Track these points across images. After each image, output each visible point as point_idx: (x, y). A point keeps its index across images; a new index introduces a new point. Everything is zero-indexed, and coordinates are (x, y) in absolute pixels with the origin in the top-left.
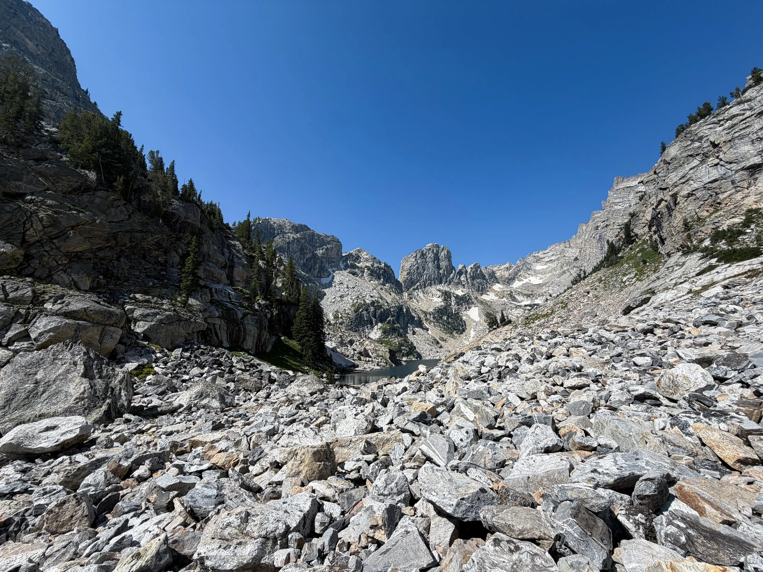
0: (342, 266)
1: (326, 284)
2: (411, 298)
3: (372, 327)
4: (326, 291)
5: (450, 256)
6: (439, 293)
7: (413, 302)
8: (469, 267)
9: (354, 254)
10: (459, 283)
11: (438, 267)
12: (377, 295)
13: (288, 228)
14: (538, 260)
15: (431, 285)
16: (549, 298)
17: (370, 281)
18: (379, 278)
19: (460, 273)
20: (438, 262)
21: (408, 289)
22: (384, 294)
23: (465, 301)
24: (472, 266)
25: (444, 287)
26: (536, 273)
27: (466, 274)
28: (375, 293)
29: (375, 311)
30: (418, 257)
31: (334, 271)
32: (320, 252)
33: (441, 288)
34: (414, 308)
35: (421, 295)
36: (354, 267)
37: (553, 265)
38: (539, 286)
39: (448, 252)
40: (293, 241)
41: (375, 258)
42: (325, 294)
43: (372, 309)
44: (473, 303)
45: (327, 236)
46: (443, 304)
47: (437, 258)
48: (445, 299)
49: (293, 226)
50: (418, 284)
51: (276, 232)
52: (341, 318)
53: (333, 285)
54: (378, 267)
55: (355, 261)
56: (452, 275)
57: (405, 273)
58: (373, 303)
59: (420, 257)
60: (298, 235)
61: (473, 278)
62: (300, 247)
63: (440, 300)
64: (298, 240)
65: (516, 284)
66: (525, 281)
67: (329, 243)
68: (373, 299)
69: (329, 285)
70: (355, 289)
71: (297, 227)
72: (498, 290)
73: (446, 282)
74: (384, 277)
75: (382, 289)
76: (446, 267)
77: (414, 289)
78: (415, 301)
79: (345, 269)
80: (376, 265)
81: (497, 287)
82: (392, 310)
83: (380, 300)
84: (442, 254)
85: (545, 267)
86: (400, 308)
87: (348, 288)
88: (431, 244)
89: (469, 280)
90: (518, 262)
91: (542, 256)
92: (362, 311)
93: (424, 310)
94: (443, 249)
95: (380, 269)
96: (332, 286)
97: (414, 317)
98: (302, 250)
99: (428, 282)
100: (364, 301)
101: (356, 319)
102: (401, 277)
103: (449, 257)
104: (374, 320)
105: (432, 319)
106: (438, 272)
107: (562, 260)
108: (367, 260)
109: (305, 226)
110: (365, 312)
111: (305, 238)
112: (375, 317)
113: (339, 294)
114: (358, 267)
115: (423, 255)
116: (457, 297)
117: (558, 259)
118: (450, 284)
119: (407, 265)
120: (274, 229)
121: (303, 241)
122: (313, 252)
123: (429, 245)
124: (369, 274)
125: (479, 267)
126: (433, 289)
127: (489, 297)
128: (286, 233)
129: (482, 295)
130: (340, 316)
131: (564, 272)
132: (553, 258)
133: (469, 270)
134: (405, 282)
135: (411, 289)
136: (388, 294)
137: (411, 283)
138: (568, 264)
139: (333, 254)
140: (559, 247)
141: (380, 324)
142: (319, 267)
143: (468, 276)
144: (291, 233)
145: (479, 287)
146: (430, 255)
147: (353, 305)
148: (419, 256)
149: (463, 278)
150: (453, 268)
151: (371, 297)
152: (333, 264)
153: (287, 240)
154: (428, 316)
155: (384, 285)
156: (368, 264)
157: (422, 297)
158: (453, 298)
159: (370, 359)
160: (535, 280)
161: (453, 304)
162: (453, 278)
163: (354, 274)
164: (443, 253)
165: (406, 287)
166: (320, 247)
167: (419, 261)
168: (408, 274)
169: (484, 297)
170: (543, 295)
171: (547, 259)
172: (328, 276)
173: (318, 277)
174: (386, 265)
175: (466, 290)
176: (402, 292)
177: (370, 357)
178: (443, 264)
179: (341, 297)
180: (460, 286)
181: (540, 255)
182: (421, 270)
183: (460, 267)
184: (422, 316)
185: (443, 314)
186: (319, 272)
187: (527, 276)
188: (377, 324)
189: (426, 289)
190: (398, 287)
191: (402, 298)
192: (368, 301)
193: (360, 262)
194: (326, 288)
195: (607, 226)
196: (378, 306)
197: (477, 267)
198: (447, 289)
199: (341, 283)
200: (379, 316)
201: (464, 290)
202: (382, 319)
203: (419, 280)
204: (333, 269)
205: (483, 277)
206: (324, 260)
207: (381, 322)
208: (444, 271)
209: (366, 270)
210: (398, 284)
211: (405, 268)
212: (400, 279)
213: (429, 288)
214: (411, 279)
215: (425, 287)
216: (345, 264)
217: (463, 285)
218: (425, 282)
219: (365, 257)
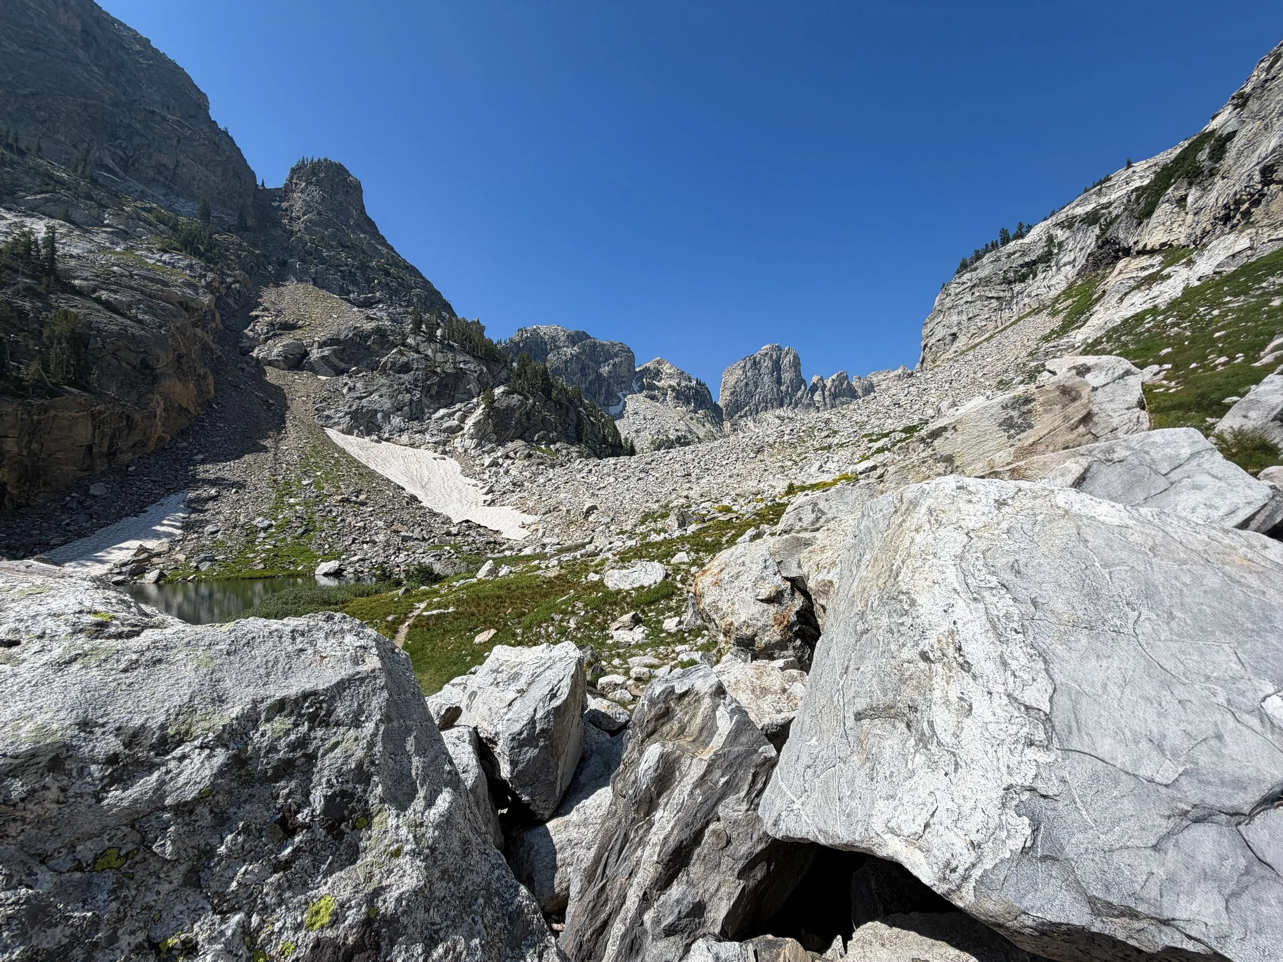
0: (636, 388)
1: (615, 415)
9: (652, 368)
10: (811, 405)
11: (779, 382)
12: (684, 428)
15: (768, 408)
17: (675, 407)
19: (813, 389)
20: (779, 374)
21: (732, 417)
22: (694, 426)
27: (823, 391)
28: (682, 426)
30: (747, 368)
31: (625, 396)
32: (605, 370)
33: (782, 414)
35: (751, 424)
36: (652, 387)
41: (683, 373)
45: (615, 346)
47: (776, 367)
50: (747, 408)
53: (626, 415)
54: (687, 386)
55: (653, 378)
56: (800, 393)
57: (728, 393)
59: (751, 368)
60: (576, 348)
61: (835, 396)
62: (580, 366)
64: (577, 355)
67: (617, 355)
68: (679, 434)
69: (621, 416)
70: (655, 421)
71: (573, 336)
73: (791, 403)
74: (696, 400)
76: (792, 381)
77: (741, 417)
79: (640, 392)
80: (683, 384)
83: (688, 435)
84: (786, 361)
87: (645, 419)
89: (828, 400)
94: (788, 353)
95: (689, 388)
96: (623, 417)
98: (583, 370)
99: (763, 404)
100: (667, 436)
102: (722, 399)
103: (796, 364)
106: (778, 389)
108: (671, 376)
109: (583, 333)
111: (585, 352)
113: (635, 428)
114: (658, 388)
115: (755, 364)
118: (796, 406)
119: (732, 381)
120: (545, 342)
121: (583, 357)
122: (597, 371)
124: (675, 398)
126: (769, 416)
133: (829, 384)
134: (727, 406)
135: (736, 417)
136: (700, 426)
137: (736, 407)
139: (623, 371)
142: (606, 391)
143: (827, 393)
144: (567, 347)
146: (767, 363)
147: (652, 443)
148: (749, 365)
149: (817, 398)
151: (677, 430)
152: (622, 386)
153: (564, 358)
155: (696, 413)
156: (673, 383)
162: (802, 397)
163: (653, 398)
164: (787, 359)
165: (729, 414)
166: (603, 362)
167: (749, 374)
168: (732, 393)
172: (618, 404)
176: (722, 420)
178: (787, 376)
179: (634, 432)
180: (812, 409)
182: (751, 386)
186: (605, 398)
189: (759, 415)
190: (716, 414)
192: (674, 437)
193: (661, 379)
194: (615, 421)
199: (636, 413)
203: (749, 403)
204: (624, 392)
205: (851, 393)
206: (612, 381)
208: (788, 387)
209: (669, 392)
210: (716, 409)
211: (729, 385)
212: (721, 403)
213: (762, 415)
214: (737, 401)
215: (757, 413)
216: (639, 384)
217: (818, 408)
218: (757, 405)
219: (668, 371)
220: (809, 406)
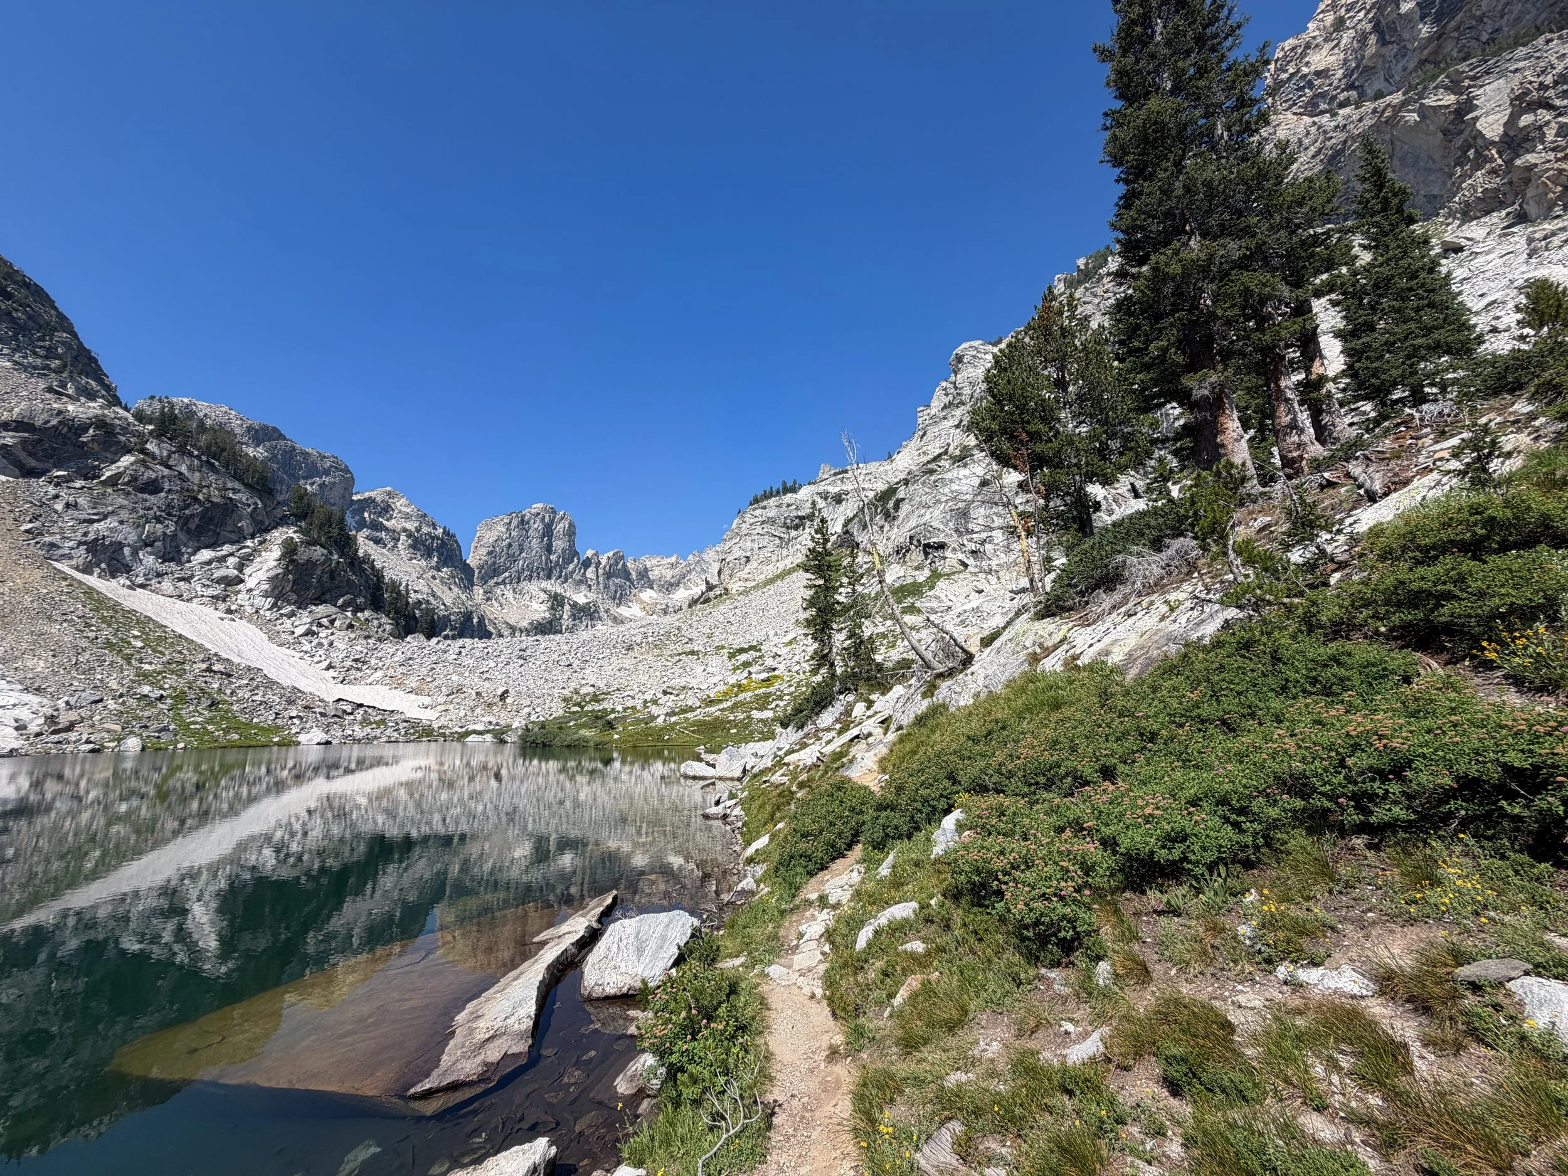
0: (352, 523)
2: (488, 599)
5: (574, 533)
6: (543, 596)
7: (492, 606)
8: (605, 556)
9: (378, 499)
10: (583, 581)
11: (549, 549)
12: (426, 590)
15: (530, 578)
17: (411, 559)
18: (429, 556)
19: (587, 564)
20: (550, 539)
21: (486, 582)
22: (438, 588)
23: (587, 614)
24: (610, 554)
25: (554, 586)
27: (597, 567)
30: (513, 525)
33: (549, 587)
34: (492, 617)
35: (509, 595)
36: (376, 526)
39: (571, 525)
41: (424, 515)
44: (600, 618)
45: (323, 458)
46: (547, 615)
47: (548, 531)
48: (552, 608)
49: (249, 429)
50: (507, 574)
54: (429, 534)
55: (379, 515)
56: (571, 567)
57: (484, 551)
59: (517, 526)
60: (260, 449)
61: (609, 576)
63: (544, 607)
65: (679, 594)
66: (695, 590)
67: (327, 472)
71: (257, 431)
72: (648, 600)
73: (560, 577)
74: (440, 554)
75: (434, 578)
76: (564, 551)
77: (497, 584)
78: (496, 604)
79: (359, 530)
80: (425, 530)
81: (648, 595)
82: (452, 618)
83: (431, 600)
84: (560, 527)
86: (468, 616)
88: (540, 505)
89: (601, 579)
93: (512, 623)
94: (562, 519)
95: (433, 537)
99: (526, 573)
102: (474, 558)
103: (571, 532)
106: (548, 558)
108: (407, 517)
109: (275, 429)
111: (275, 456)
114: (386, 529)
115: (523, 523)
116: (574, 606)
118: (566, 581)
119: (490, 537)
123: (537, 507)
124: (410, 546)
125: (622, 558)
126: (535, 588)
127: (631, 611)
129: (618, 605)
133: (604, 561)
134: (481, 567)
135: (491, 582)
136: (446, 589)
137: (492, 571)
139: (335, 496)
143: (601, 571)
145: (616, 592)
146: (537, 525)
148: (514, 523)
149: (590, 573)
150: (576, 554)
155: (439, 570)
156: (411, 526)
157: (511, 599)
158: (567, 607)
161: (565, 616)
162: (573, 572)
163: (376, 541)
164: (562, 525)
165: (482, 578)
166: (306, 478)
167: (513, 534)
168: (489, 553)
169: (623, 611)
174: (446, 532)
175: (592, 596)
176: (472, 584)
178: (559, 545)
180: (583, 587)
182: (515, 549)
183: (590, 553)
187: (699, 582)
189: (521, 585)
190: (466, 576)
191: (471, 598)
193: (391, 517)
197: (618, 558)
198: (559, 590)
201: (589, 594)
203: (510, 568)
205: (626, 574)
208: (559, 557)
209: (403, 537)
210: (467, 570)
211: (485, 542)
212: (472, 561)
213: (525, 585)
214: (494, 563)
215: (518, 582)
216: (357, 518)
217: (590, 586)
218: (519, 573)
219: (403, 509)
220: (580, 582)
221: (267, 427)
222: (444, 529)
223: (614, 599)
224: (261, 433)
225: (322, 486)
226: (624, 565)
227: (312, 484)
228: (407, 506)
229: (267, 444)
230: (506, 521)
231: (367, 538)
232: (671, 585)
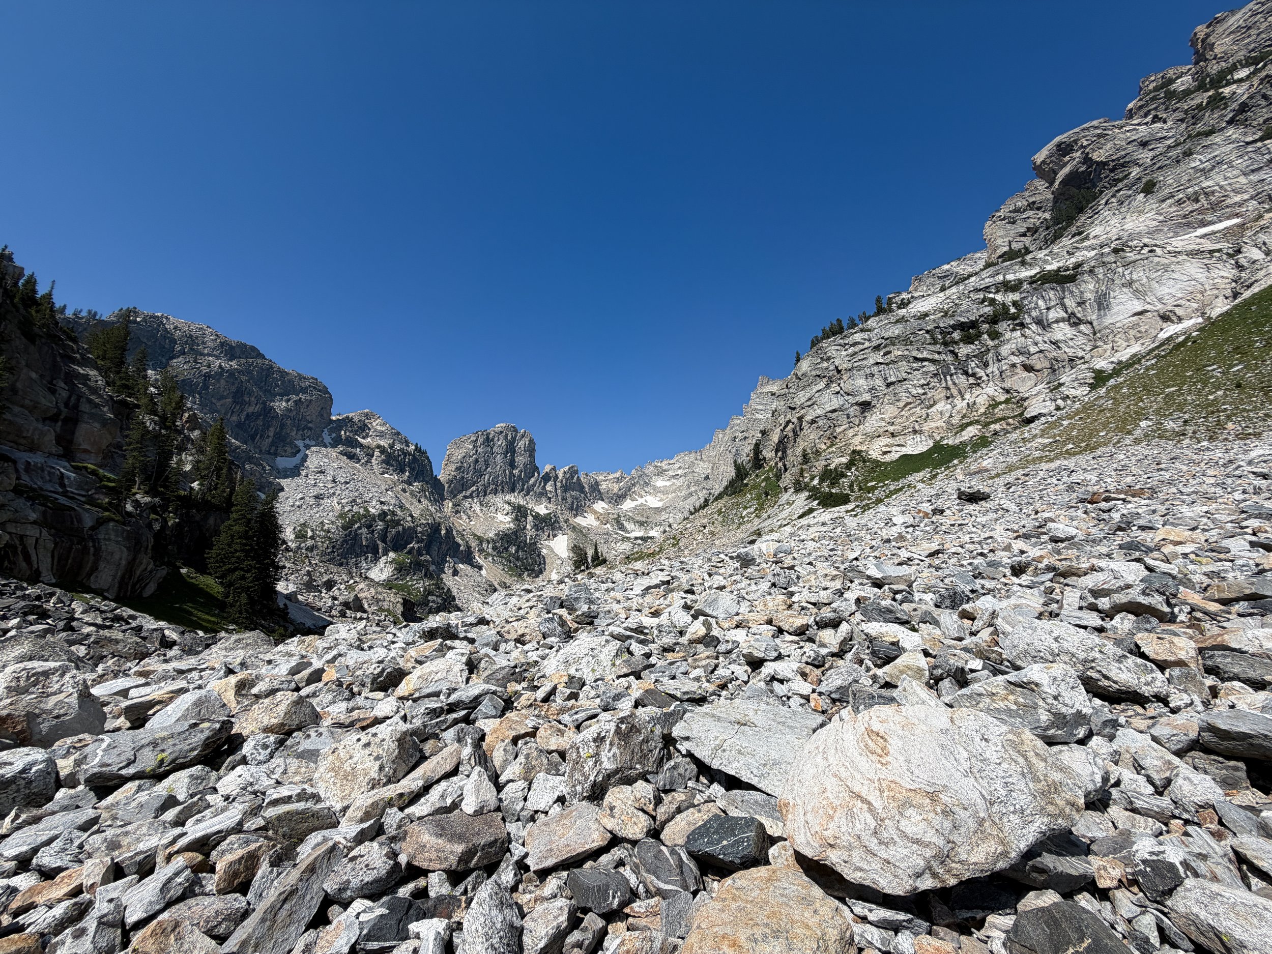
0: (327, 439)
1: (285, 470)
2: (457, 512)
3: (376, 559)
4: (284, 482)
5: (534, 450)
6: (508, 508)
7: (460, 518)
8: (562, 471)
9: (356, 419)
10: (543, 494)
11: (512, 464)
12: (393, 501)
13: (211, 344)
14: (661, 472)
15: (495, 492)
16: (667, 529)
17: (383, 473)
19: (546, 478)
20: (513, 456)
21: (455, 496)
22: (406, 500)
23: (548, 524)
24: (566, 469)
25: (517, 499)
26: (656, 491)
27: (555, 481)
28: (390, 497)
29: (385, 531)
30: (479, 443)
31: (308, 447)
32: (280, 405)
33: (513, 500)
34: (460, 529)
35: (477, 507)
36: (352, 443)
37: (678, 482)
38: (658, 510)
39: (532, 442)
40: (221, 374)
41: (398, 434)
42: (282, 489)
43: (380, 525)
44: (560, 528)
45: (301, 378)
46: (512, 526)
47: (511, 448)
48: (516, 519)
49: (222, 344)
50: (474, 488)
51: (178, 348)
52: (312, 538)
53: (303, 473)
54: (402, 450)
55: (356, 433)
56: (532, 480)
57: (453, 467)
58: (383, 515)
59: (483, 443)
60: (233, 363)
61: (566, 489)
62: (234, 389)
63: (508, 519)
64: (231, 373)
65: (628, 505)
66: (640, 501)
67: (304, 390)
68: (385, 508)
69: (295, 472)
70: (351, 486)
71: (231, 347)
72: (601, 511)
73: (522, 490)
74: (412, 469)
76: (525, 465)
77: (465, 497)
78: (464, 517)
79: (334, 446)
80: (398, 446)
81: (600, 506)
82: (419, 529)
83: (399, 511)
84: (521, 444)
85: (668, 484)
86: (436, 528)
87: (334, 481)
88: (503, 424)
89: (559, 491)
90: (633, 471)
91: (666, 467)
92: (359, 528)
93: (479, 533)
94: (523, 436)
95: (405, 454)
96: (299, 475)
97: (459, 545)
98: (239, 396)
99: (492, 487)
100: (366, 509)
101: (345, 541)
102: (444, 473)
103: (531, 449)
104: (381, 545)
105: (490, 550)
106: (511, 473)
107: (690, 477)
108: (382, 435)
109: (253, 349)
110: (364, 531)
111: (249, 372)
112: (384, 541)
113: (314, 492)
114: (361, 446)
115: (488, 440)
116: (537, 516)
117: (685, 475)
118: (528, 494)
119: (459, 454)
120: (174, 341)
121: (244, 378)
122: (264, 403)
123: (500, 426)
124: (383, 462)
125: (576, 472)
126: (501, 500)
127: (587, 521)
128: (202, 354)
129: (575, 516)
130: (310, 534)
131: (691, 494)
132: (680, 472)
133: (561, 476)
134: (450, 482)
135: (460, 496)
136: (415, 501)
137: (461, 485)
138: (697, 483)
139: (311, 413)
140: (690, 458)
141: (392, 555)
142: (276, 434)
143: (558, 484)
144: (217, 357)
145: (573, 503)
146: (501, 442)
147: (341, 516)
148: (480, 440)
149: (549, 487)
150: (536, 469)
151: (382, 503)
152: (307, 433)
153: (205, 370)
154: (485, 545)
155: (410, 484)
156: (385, 443)
157: (478, 511)
158: (530, 518)
159: (365, 616)
160: (653, 502)
161: (528, 527)
162: (534, 485)
163: (351, 457)
164: (522, 442)
165: (452, 492)
166: (282, 395)
167: (480, 450)
168: (458, 469)
169: (579, 520)
170: (661, 525)
171: (671, 473)
172: (294, 455)
173: (269, 453)
175: (552, 507)
176: (443, 499)
177: (365, 611)
178: (521, 460)
179: (317, 497)
180: (543, 499)
181: (664, 465)
182: (481, 464)
183: (548, 468)
184: (474, 544)
185: (510, 543)
186: (273, 444)
187: (643, 493)
188: (385, 553)
189: (487, 498)
190: (436, 491)
191: (440, 511)
192: (373, 511)
193: (367, 436)
194: (285, 477)
195: (745, 438)
196: (392, 520)
197: (573, 472)
198: (522, 503)
199: (321, 472)
200: (392, 540)
201: (549, 506)
202: (397, 545)
203: (476, 482)
204: (307, 442)
205: (581, 489)
206: (289, 422)
207: (395, 550)
208: (521, 472)
209: (377, 453)
210: (436, 484)
211: (453, 459)
212: (442, 477)
213: (491, 498)
214: (463, 478)
215: (485, 496)
216: (334, 435)
217: (550, 498)
218: (485, 487)
219: (379, 428)
220: (540, 495)
221: (245, 345)
222: (416, 446)
223: (571, 509)
224: (237, 350)
225: (298, 402)
226: (578, 478)
227: (288, 401)
228: (383, 425)
229: (243, 361)
230: (473, 438)
231: (341, 453)
232: (619, 497)
